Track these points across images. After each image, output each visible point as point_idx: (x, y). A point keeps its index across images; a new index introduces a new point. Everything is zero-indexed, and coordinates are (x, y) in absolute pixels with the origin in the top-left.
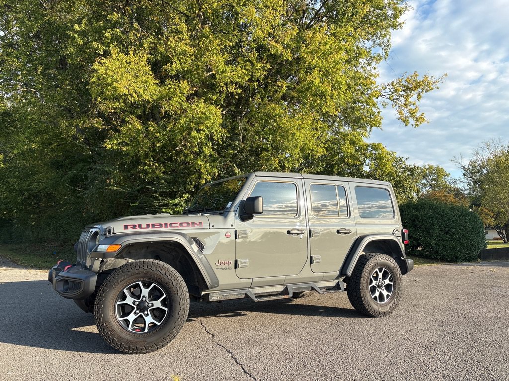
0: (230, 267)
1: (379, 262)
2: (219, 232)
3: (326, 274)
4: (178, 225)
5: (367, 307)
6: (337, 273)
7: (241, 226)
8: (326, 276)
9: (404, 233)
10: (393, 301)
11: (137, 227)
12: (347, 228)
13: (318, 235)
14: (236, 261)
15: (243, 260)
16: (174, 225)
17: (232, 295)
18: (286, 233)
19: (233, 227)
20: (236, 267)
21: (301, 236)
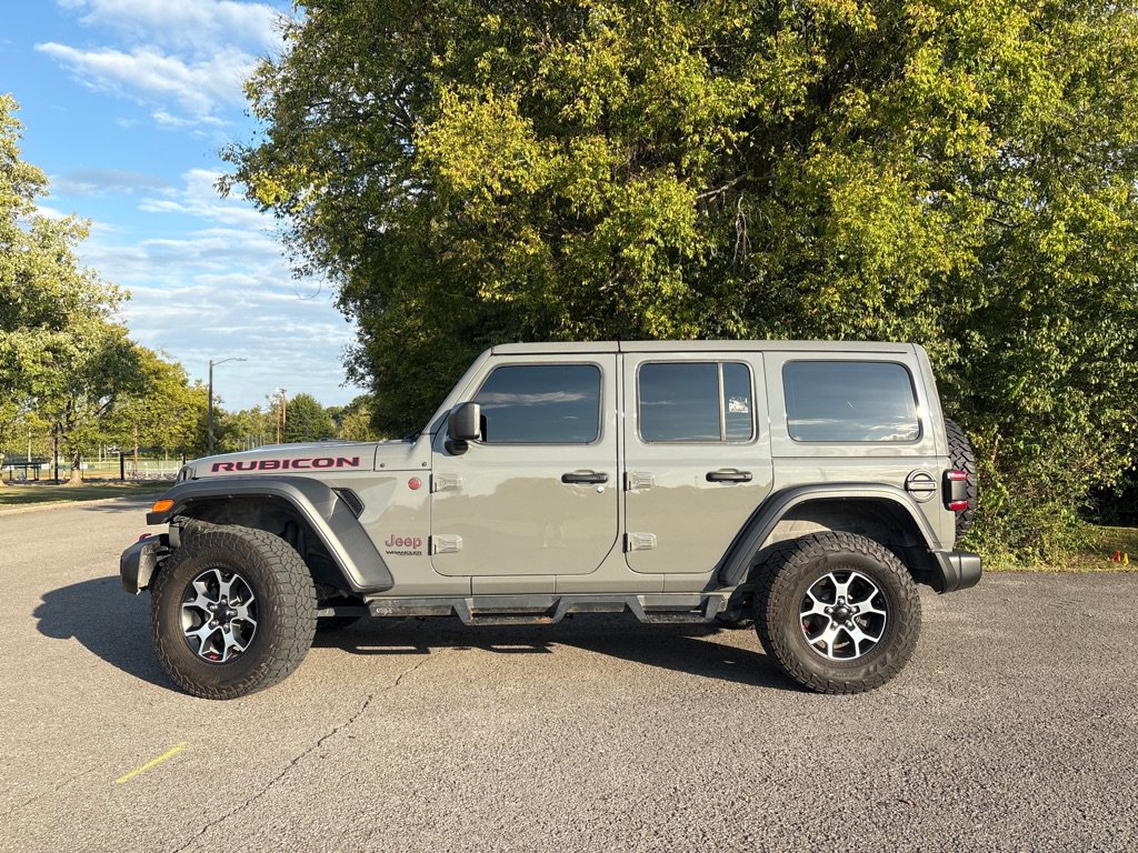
0: (418, 549)
1: (831, 555)
2: (395, 479)
3: (670, 578)
4: (309, 463)
5: (788, 667)
6: (707, 577)
7: (445, 465)
8: (670, 582)
9: (949, 481)
10: (881, 658)
11: (234, 468)
12: (741, 469)
13: (648, 486)
14: (430, 538)
15: (447, 538)
16: (300, 464)
17: (423, 609)
18: (560, 479)
19: (428, 467)
20: (430, 553)
21: (601, 487)
